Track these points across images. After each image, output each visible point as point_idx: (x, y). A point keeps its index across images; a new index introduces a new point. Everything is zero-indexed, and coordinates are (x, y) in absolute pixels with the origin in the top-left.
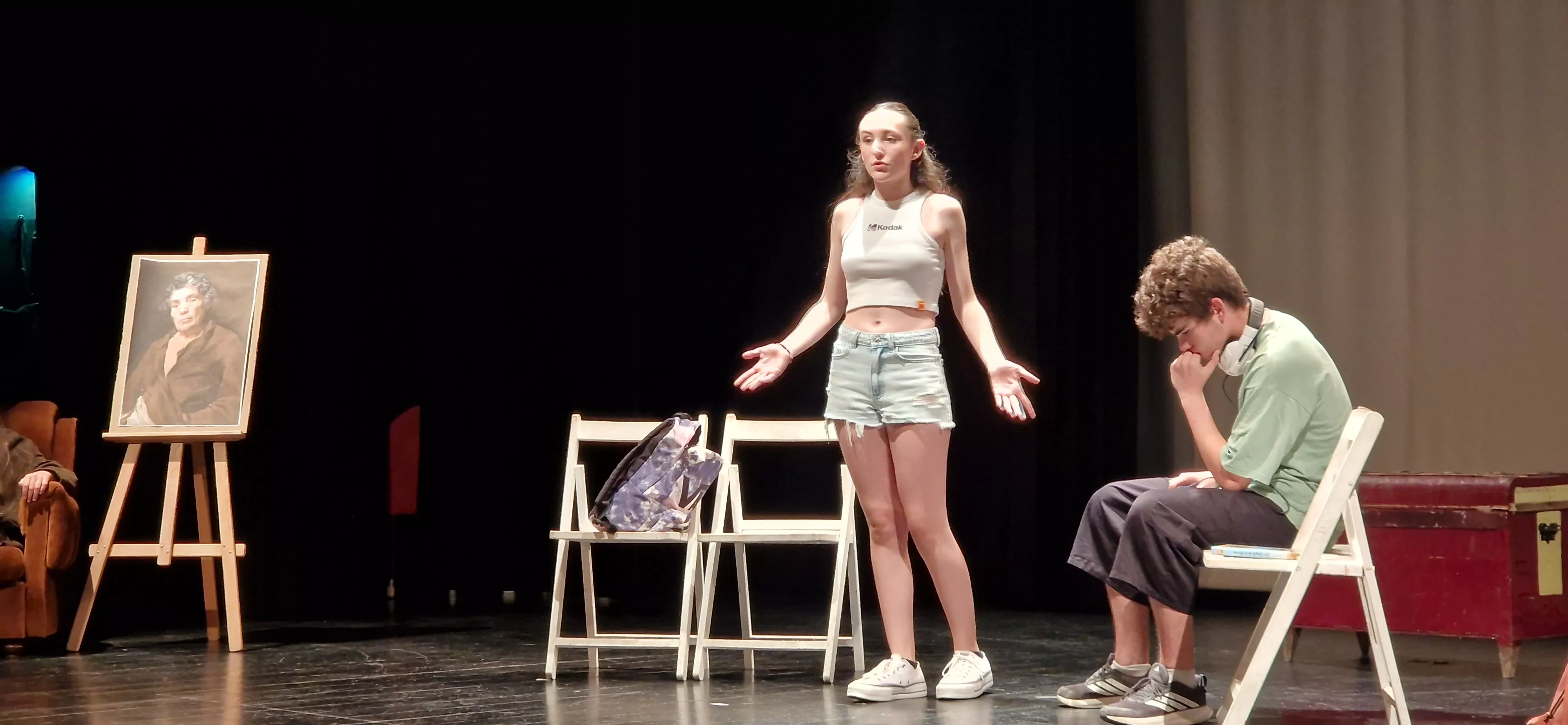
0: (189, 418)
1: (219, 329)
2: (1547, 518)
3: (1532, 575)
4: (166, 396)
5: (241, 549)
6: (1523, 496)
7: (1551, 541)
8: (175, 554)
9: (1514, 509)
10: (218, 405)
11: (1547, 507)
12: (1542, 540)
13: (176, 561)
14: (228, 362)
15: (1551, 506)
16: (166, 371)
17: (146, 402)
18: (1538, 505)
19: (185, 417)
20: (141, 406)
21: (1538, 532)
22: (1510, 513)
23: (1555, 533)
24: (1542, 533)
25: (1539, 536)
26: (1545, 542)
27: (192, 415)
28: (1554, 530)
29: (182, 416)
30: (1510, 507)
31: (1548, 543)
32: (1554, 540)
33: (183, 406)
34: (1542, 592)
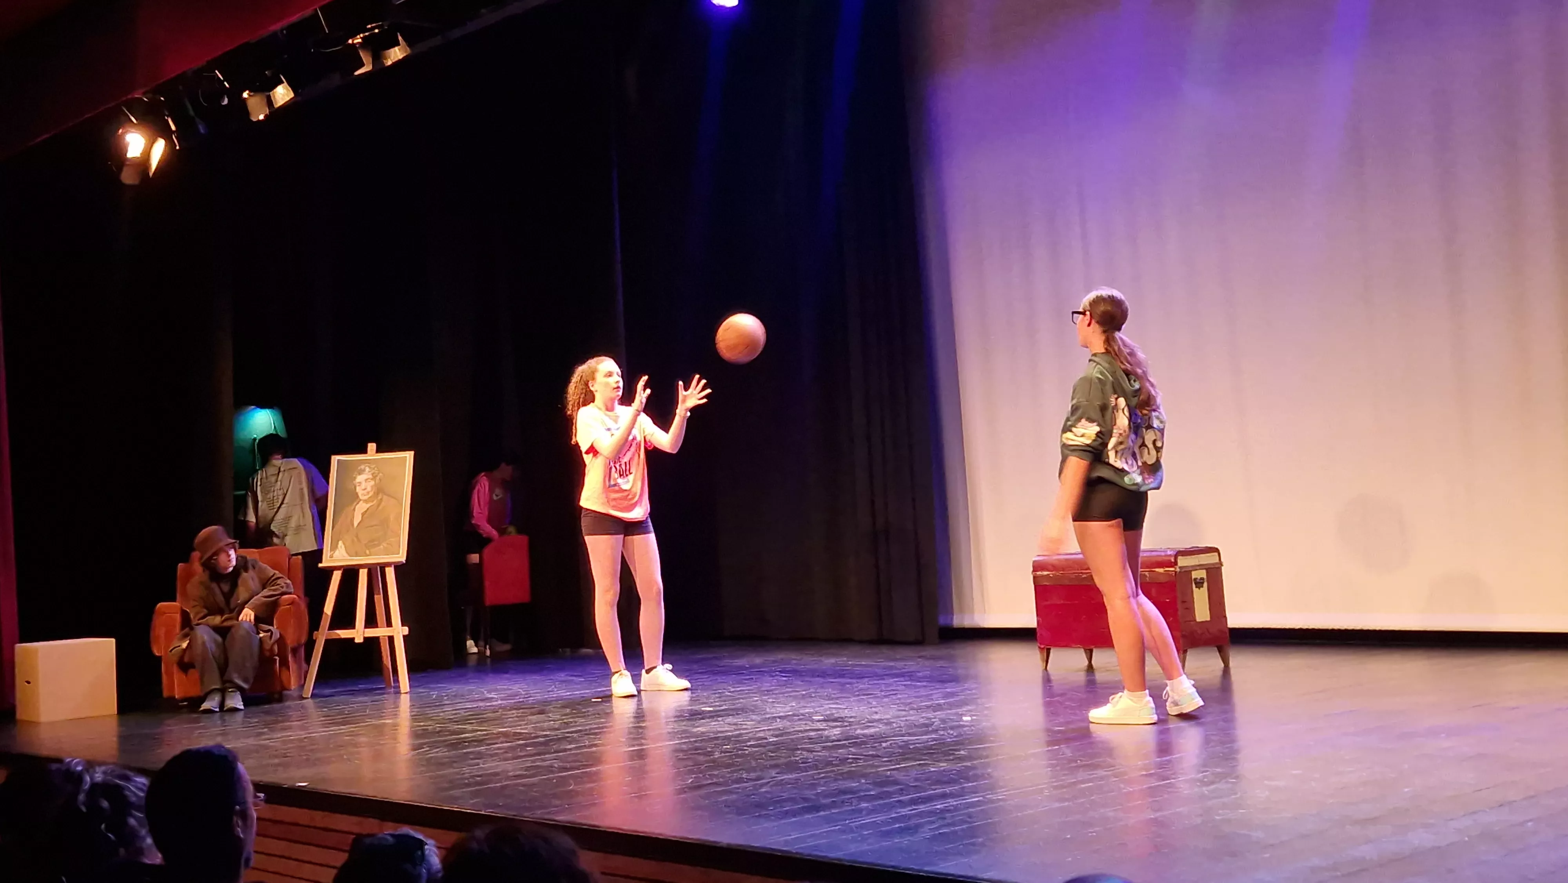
0: (370, 552)
1: (385, 497)
2: (1197, 574)
3: (1190, 608)
4: (355, 539)
5: (406, 630)
6: (1183, 562)
7: (1201, 589)
8: (366, 635)
9: (1178, 570)
10: (388, 544)
11: (1198, 568)
12: (1196, 587)
13: (366, 639)
14: (392, 518)
15: (1200, 567)
16: (356, 524)
17: (344, 544)
18: (1192, 566)
19: (368, 552)
20: (341, 547)
21: (1193, 583)
22: (1176, 572)
23: (1203, 583)
24: (1195, 584)
25: (1194, 586)
26: (1197, 589)
27: (372, 550)
28: (1202, 581)
29: (365, 553)
30: (1176, 569)
31: (1199, 589)
32: (1202, 587)
33: (365, 545)
34: (1198, 620)
